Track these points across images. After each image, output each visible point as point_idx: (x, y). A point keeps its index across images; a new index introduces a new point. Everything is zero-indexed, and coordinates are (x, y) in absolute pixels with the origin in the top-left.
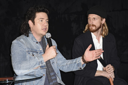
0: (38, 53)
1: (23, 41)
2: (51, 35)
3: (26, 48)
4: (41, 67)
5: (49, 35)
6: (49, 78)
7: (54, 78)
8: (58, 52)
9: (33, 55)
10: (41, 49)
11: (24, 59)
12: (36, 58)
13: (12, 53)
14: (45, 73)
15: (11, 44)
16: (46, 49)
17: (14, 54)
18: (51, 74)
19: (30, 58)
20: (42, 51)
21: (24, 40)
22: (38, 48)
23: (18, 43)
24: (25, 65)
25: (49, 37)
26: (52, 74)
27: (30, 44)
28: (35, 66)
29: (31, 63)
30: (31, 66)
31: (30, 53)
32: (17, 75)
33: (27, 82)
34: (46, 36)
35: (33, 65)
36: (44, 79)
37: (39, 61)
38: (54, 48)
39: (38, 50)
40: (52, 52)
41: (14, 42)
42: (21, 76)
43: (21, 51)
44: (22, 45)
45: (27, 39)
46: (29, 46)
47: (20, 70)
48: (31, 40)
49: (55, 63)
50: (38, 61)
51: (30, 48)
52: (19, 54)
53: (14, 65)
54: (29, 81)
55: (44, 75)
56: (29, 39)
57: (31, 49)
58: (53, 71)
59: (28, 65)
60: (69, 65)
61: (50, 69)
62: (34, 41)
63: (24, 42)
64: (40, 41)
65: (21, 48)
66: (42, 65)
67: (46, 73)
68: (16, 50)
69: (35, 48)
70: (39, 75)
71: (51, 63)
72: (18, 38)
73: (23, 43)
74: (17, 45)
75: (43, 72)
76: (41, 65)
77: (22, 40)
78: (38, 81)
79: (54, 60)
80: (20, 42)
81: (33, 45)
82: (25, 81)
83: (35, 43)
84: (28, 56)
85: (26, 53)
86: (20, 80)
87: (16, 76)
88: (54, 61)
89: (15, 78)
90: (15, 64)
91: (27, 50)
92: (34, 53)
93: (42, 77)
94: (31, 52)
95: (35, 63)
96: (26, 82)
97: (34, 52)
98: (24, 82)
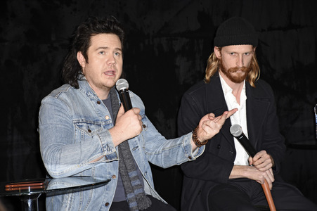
0: (100, 125)
1: (67, 99)
2: (128, 85)
3: (73, 114)
4: (107, 157)
5: (123, 85)
6: (125, 184)
7: (137, 182)
8: (147, 122)
9: (90, 131)
10: (107, 118)
11: (69, 139)
12: (96, 137)
13: (41, 127)
14: (116, 173)
15: (40, 104)
16: (119, 115)
17: (46, 128)
18: (129, 174)
19: (83, 137)
20: (111, 122)
21: (68, 95)
22: (101, 114)
23: (55, 104)
24: (69, 153)
25: (123, 88)
26: (133, 174)
27: (83, 106)
28: (92, 155)
29: (83, 149)
30: (83, 155)
31: (81, 126)
32: (52, 178)
33: (75, 192)
34: (117, 87)
35: (89, 154)
36: (113, 185)
37: (103, 143)
38: (138, 114)
39: (101, 118)
40: (132, 124)
41: (47, 100)
42: (62, 179)
43: (61, 121)
44: (64, 107)
45: (76, 94)
46: (79, 110)
47: (58, 166)
48: (85, 96)
49: (140, 150)
50: (100, 144)
51: (82, 114)
52: (56, 128)
53: (44, 153)
54: (79, 191)
55: (114, 176)
56: (81, 93)
57: (85, 117)
58: (135, 167)
59: (77, 154)
60: (167, 152)
61: (128, 162)
62: (91, 100)
63: (69, 101)
64: (105, 98)
65: (61, 114)
66: (110, 153)
67: (120, 173)
68: (50, 119)
69: (94, 114)
70: (102, 177)
71: (131, 149)
72: (54, 91)
73: (66, 103)
74: (53, 108)
75: (112, 170)
76: (106, 153)
77: (63, 96)
78: (99, 190)
79: (138, 141)
80: (58, 101)
81: (90, 108)
82: (71, 190)
83: (94, 102)
84: (78, 133)
85: (72, 127)
86: (60, 189)
87: (49, 180)
88: (137, 144)
89: (47, 185)
90: (47, 151)
91: (75, 119)
92: (92, 127)
93: (109, 181)
94: (85, 124)
95: (93, 149)
96: (73, 192)
97: (90, 123)
98: (69, 193)
